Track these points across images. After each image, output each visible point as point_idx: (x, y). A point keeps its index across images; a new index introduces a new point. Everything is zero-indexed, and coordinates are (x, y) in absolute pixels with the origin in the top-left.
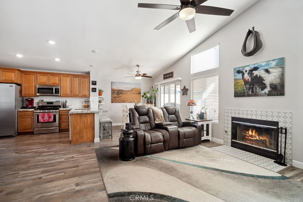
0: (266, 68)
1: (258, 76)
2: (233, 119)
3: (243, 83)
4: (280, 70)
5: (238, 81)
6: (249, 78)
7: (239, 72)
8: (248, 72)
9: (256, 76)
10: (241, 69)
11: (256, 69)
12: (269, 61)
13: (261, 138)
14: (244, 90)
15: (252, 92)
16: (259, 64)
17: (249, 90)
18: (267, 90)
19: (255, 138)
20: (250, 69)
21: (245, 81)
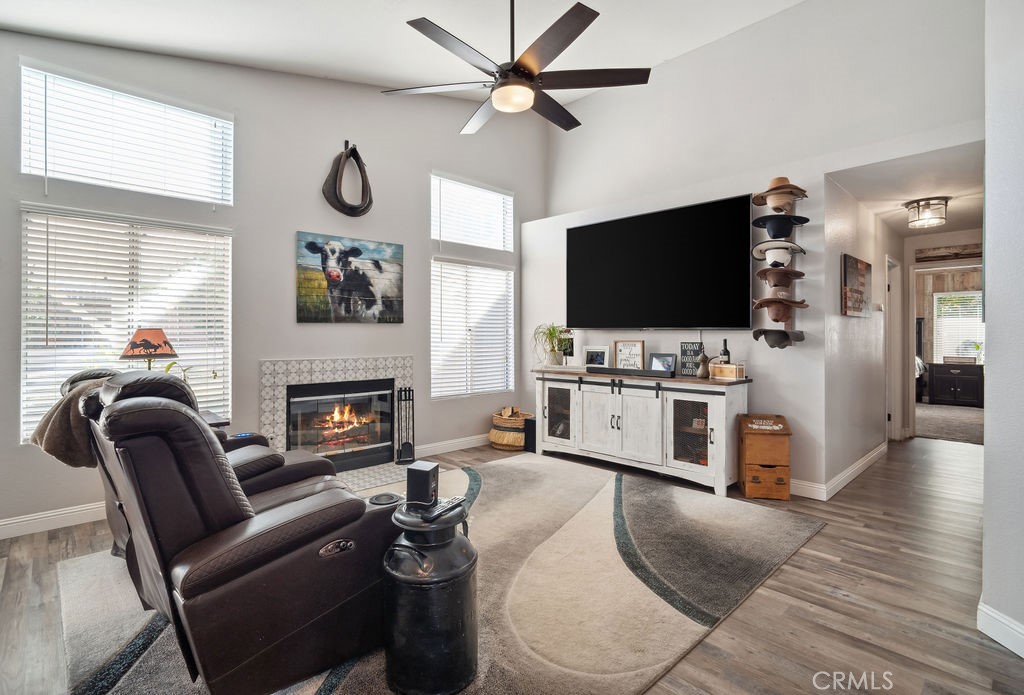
0: (376, 256)
1: (361, 272)
2: (293, 391)
3: (325, 284)
4: (396, 268)
5: (310, 275)
6: (339, 270)
7: (313, 247)
8: (337, 254)
9: (357, 270)
10: (319, 241)
11: (355, 252)
12: (381, 243)
13: (364, 420)
14: (328, 303)
15: (348, 310)
16: (362, 243)
17: (340, 304)
18: (377, 309)
19: (351, 427)
20: (343, 248)
21: (329, 277)
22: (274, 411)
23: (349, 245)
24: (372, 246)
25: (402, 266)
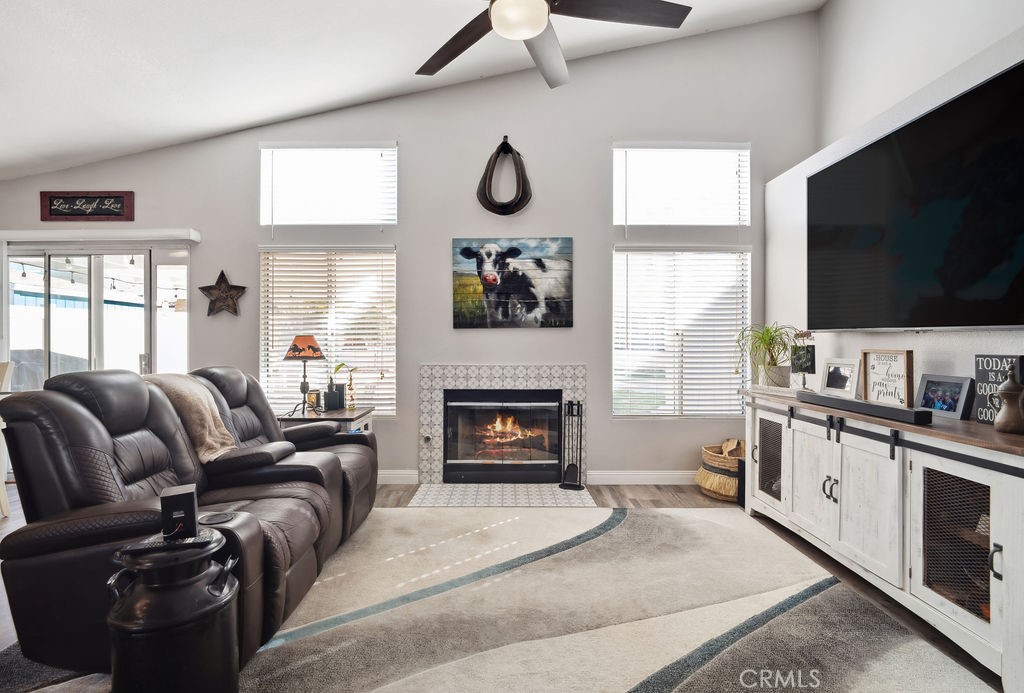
0: (538, 254)
1: (520, 274)
2: (449, 395)
3: (480, 288)
4: (564, 265)
5: (465, 280)
6: (496, 274)
7: (468, 253)
8: (493, 257)
9: (515, 272)
10: (474, 246)
11: (514, 252)
12: (544, 239)
13: (529, 434)
14: (483, 308)
15: (505, 314)
16: (521, 241)
17: (497, 309)
18: (539, 312)
19: (514, 438)
20: (499, 250)
21: (484, 280)
22: (431, 413)
23: (505, 245)
24: (533, 244)
25: (571, 262)
